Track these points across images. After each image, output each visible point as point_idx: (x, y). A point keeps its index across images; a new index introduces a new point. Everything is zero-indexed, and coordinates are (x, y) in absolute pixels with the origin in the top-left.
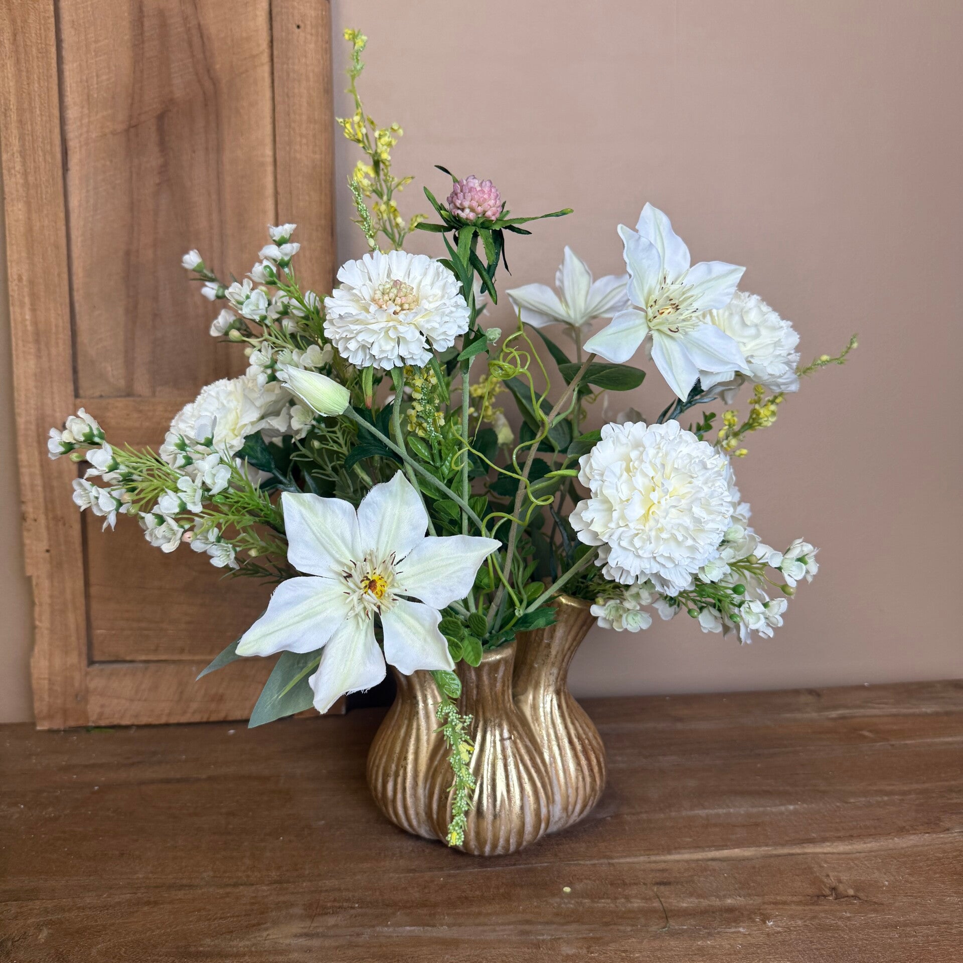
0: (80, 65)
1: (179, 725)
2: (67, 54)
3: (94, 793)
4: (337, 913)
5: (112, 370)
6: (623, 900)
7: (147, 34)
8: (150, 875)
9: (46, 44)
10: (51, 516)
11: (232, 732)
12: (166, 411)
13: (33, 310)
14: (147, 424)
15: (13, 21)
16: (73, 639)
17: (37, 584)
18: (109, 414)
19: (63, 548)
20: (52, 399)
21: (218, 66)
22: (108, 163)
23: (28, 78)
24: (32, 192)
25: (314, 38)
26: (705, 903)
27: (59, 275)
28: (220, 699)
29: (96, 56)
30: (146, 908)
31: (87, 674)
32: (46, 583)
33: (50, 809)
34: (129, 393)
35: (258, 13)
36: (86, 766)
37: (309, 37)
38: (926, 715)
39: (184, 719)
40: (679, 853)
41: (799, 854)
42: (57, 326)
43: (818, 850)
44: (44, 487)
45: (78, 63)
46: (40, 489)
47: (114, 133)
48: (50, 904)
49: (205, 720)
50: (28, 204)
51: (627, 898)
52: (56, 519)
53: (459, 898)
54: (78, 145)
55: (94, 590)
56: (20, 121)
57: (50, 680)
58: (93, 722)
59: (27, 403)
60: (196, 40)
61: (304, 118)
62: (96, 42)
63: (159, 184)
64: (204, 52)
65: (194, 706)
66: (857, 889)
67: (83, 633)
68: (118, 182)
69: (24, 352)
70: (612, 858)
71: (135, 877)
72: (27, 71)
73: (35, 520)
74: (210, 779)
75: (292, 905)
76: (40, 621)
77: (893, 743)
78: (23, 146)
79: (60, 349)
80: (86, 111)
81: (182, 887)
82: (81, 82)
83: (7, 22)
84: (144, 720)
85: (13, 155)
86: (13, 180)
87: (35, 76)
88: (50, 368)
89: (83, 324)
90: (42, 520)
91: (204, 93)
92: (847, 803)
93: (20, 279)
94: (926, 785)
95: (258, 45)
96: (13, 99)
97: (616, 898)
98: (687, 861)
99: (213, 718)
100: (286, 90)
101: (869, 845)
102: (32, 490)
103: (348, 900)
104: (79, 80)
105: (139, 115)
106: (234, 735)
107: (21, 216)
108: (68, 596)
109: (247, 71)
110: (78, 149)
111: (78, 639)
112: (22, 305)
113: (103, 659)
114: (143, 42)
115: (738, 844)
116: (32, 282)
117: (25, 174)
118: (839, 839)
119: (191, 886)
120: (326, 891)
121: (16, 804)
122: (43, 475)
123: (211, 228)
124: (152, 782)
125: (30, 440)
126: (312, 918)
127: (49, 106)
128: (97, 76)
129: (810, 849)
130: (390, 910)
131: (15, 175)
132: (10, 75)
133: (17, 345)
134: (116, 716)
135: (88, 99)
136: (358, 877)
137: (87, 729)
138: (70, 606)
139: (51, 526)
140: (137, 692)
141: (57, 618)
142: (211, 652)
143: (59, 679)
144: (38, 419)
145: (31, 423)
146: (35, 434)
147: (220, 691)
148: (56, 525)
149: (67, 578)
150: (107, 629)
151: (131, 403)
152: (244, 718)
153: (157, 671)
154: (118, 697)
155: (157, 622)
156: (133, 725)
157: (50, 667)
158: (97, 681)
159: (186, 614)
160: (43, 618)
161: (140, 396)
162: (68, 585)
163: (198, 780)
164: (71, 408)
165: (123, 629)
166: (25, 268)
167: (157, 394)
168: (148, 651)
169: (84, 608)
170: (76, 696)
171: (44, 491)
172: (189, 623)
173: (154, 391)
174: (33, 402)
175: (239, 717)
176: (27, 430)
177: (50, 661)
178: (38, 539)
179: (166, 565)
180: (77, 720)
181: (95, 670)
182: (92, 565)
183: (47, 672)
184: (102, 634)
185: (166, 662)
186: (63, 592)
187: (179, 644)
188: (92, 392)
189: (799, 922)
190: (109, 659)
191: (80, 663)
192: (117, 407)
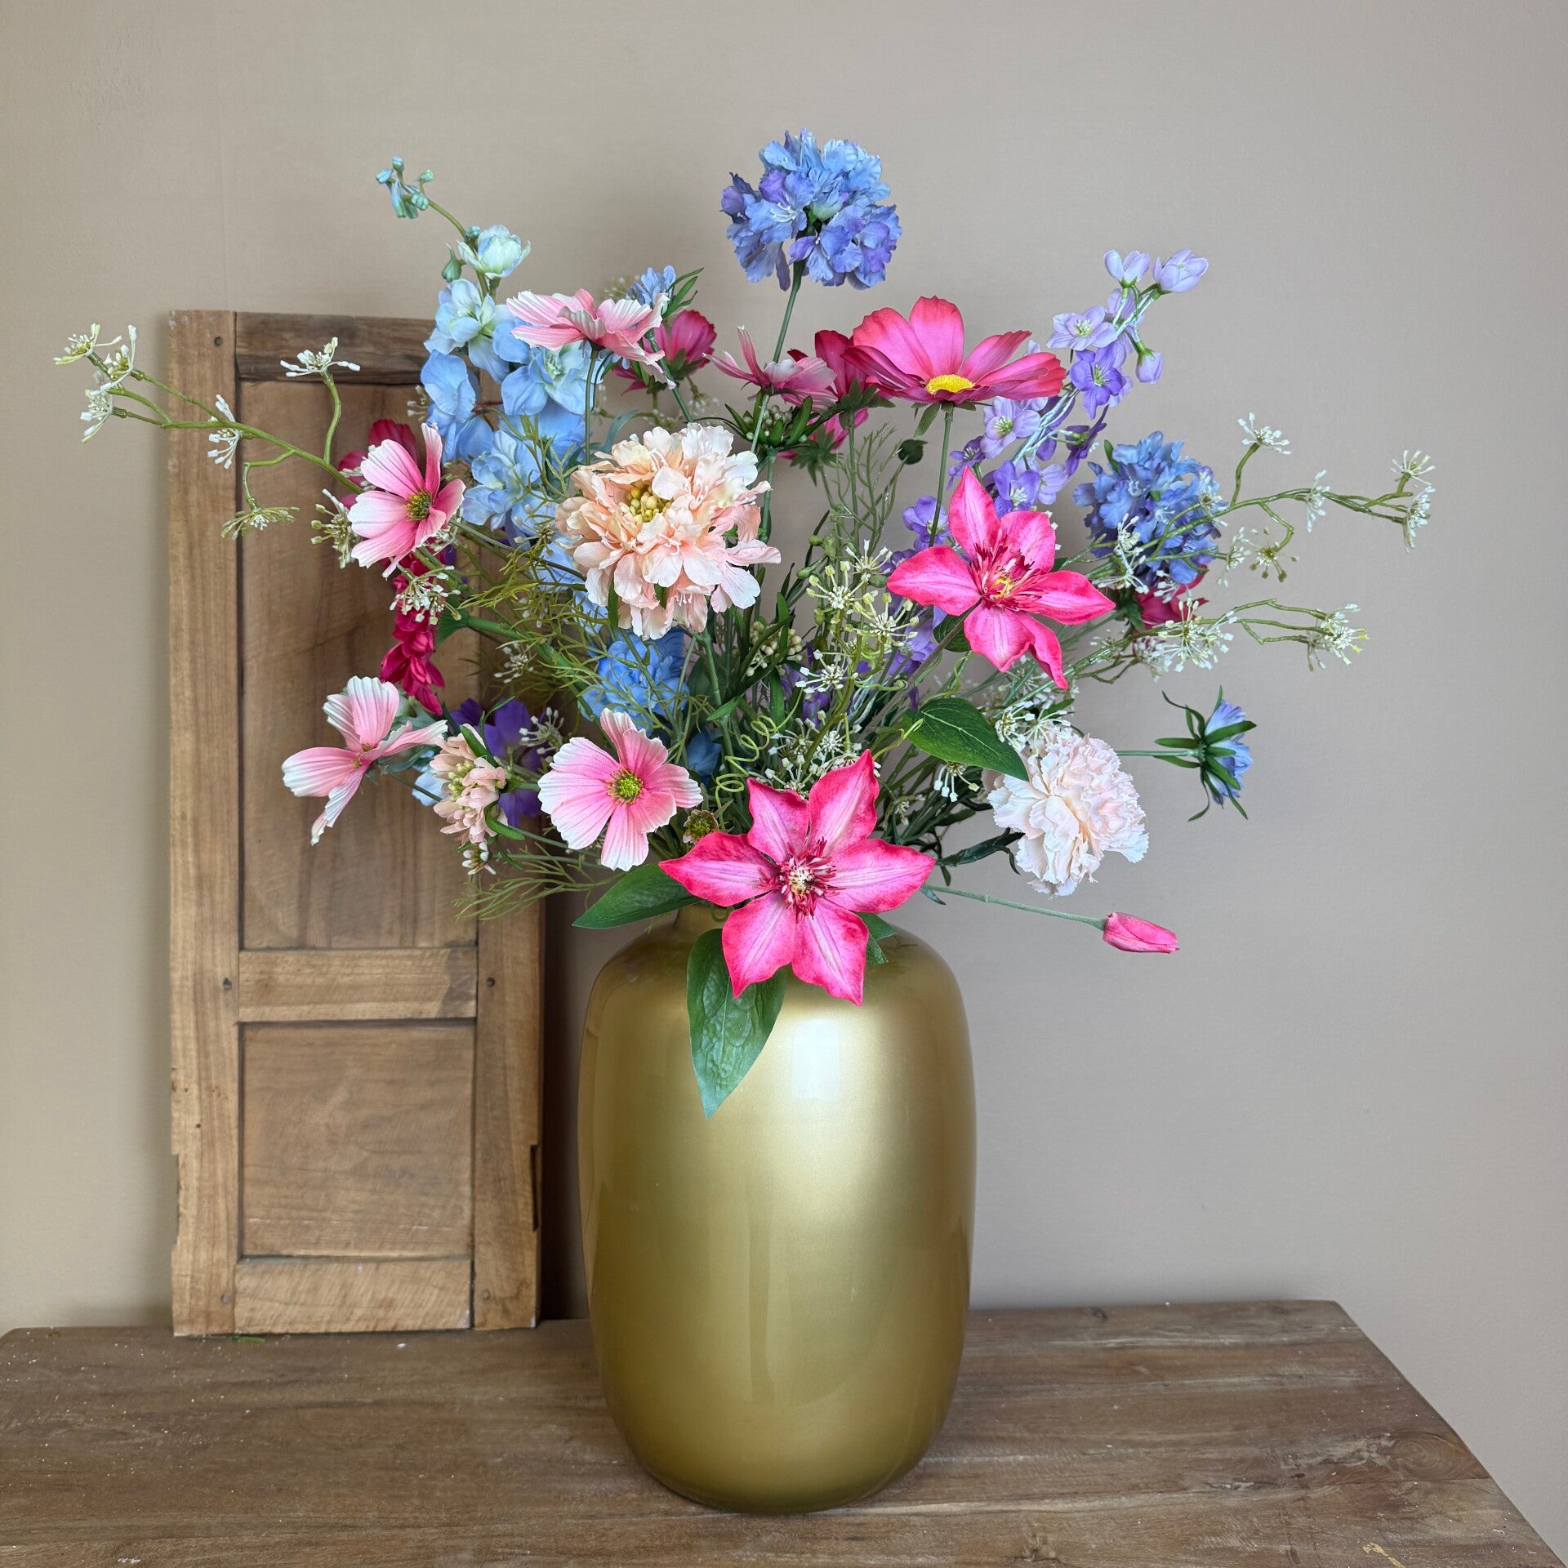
0: (262, 578)
1: (340, 1334)
2: (248, 569)
3: (246, 1417)
4: (507, 1559)
5: (284, 918)
6: (809, 1555)
8: (311, 1514)
10: (204, 1085)
11: (402, 1345)
12: (342, 966)
13: (197, 851)
14: (320, 980)
15: (190, 535)
16: (223, 1229)
17: (184, 1165)
18: (279, 970)
19: (216, 1123)
20: (213, 951)
22: (289, 685)
23: (204, 596)
24: (202, 719)
26: (894, 1561)
27: (228, 813)
28: (389, 1304)
30: (307, 1549)
31: (235, 1271)
32: (195, 1164)
33: (198, 1436)
34: (301, 946)
36: (235, 1384)
38: (1224, 1347)
39: (347, 1328)
40: (883, 1506)
41: (1012, 1511)
42: (223, 869)
43: (1035, 1507)
44: (198, 1052)
45: (259, 576)
46: (194, 1054)
47: (297, 652)
48: (207, 1543)
49: (370, 1330)
50: (197, 733)
52: (210, 1089)
53: (636, 1547)
54: (255, 665)
55: (249, 1172)
56: (193, 643)
57: (192, 1277)
58: (239, 1328)
59: (184, 956)
65: (358, 1312)
66: (1059, 1551)
67: (234, 1221)
69: (184, 899)
71: (295, 1515)
72: (203, 588)
73: (186, 1090)
74: (376, 1403)
75: (461, 1549)
76: (186, 1207)
77: (1167, 1382)
78: (194, 669)
79: (225, 896)
80: (266, 627)
81: (345, 1527)
82: (262, 595)
83: (182, 535)
84: (300, 1328)
85: (182, 679)
86: (181, 707)
87: (212, 594)
88: (213, 917)
89: (253, 864)
90: (194, 1090)
92: (1084, 1454)
93: (184, 817)
94: (1183, 1436)
96: (185, 619)
98: (888, 1515)
99: (380, 1328)
101: (1092, 1504)
102: (185, 1056)
103: (519, 1547)
104: (260, 594)
105: (327, 631)
106: (404, 1348)
107: (189, 747)
108: (220, 1179)
110: (255, 670)
111: (228, 1229)
112: (184, 845)
113: (255, 1253)
115: (950, 1498)
116: (196, 821)
117: (195, 701)
118: (1062, 1496)
119: (354, 1527)
120: (498, 1536)
121: (158, 1429)
122: (198, 1039)
124: (311, 1405)
125: (185, 998)
127: (226, 625)
128: (281, 590)
129: (1026, 1506)
130: (562, 1559)
131: (184, 702)
133: (176, 890)
134: (268, 1322)
135: (269, 615)
136: (533, 1522)
137: (232, 1336)
138: (221, 1190)
139: (203, 1097)
140: (293, 1293)
141: (206, 1205)
142: (380, 1248)
143: (204, 1276)
144: (195, 975)
145: (187, 979)
146: (191, 992)
147: (390, 1295)
148: (210, 1096)
149: (218, 1157)
150: (262, 1218)
151: (303, 956)
152: (416, 1328)
153: (317, 1270)
154: (271, 1300)
155: (320, 1211)
156: (286, 1334)
157: (194, 1262)
158: (247, 1281)
159: (354, 1202)
160: (189, 1204)
161: (314, 948)
162: (220, 1166)
163: (363, 1404)
164: (234, 962)
165: (280, 1218)
166: (189, 803)
167: (334, 945)
168: (307, 1244)
169: (236, 1193)
170: (222, 1298)
171: (199, 1057)
172: (356, 1212)
173: (330, 942)
174: (190, 955)
175: (410, 1328)
176: (182, 986)
177: (194, 1255)
178: (188, 1112)
179: (332, 1143)
180: (222, 1326)
181: (246, 1267)
182: (247, 1142)
183: (190, 1267)
184: (255, 1223)
185: (328, 1258)
186: (214, 1174)
187: (344, 1237)
188: (258, 942)
190: (262, 1253)
191: (228, 1257)
192: (287, 961)
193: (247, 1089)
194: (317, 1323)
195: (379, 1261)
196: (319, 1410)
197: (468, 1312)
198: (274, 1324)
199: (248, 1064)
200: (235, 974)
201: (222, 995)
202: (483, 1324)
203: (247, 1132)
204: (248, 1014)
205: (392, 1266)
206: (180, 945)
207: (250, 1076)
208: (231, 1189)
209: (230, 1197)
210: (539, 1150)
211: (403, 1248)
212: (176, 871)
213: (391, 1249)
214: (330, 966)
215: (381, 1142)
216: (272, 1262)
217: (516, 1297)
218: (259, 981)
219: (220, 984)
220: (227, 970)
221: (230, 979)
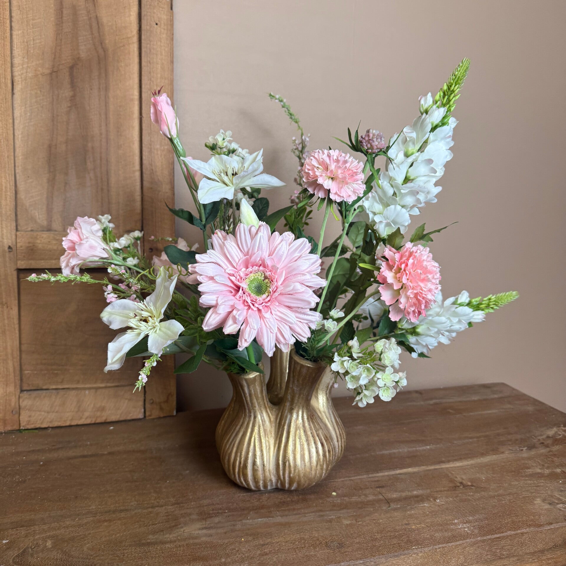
0: (23, 32)
1: (77, 425)
2: (15, 25)
3: (41, 466)
4: (218, 516)
5: (39, 215)
6: (364, 496)
7: (64, 18)
8: (99, 507)
9: (3, 18)
11: (112, 428)
16: (12, 376)
18: (38, 241)
19: (6, 322)
20: (2, 231)
21: (107, 41)
22: (39, 92)
25: (165, 32)
26: (404, 494)
28: (103, 409)
29: (33, 28)
30: (106, 524)
31: (19, 397)
33: (18, 477)
34: (50, 229)
35: (132, 13)
36: (29, 452)
37: (163, 30)
38: (474, 401)
39: (80, 422)
40: (382, 472)
41: (439, 468)
42: (6, 187)
43: (448, 466)
45: (22, 31)
47: (43, 74)
48: (46, 527)
49: (93, 422)
51: (366, 495)
53: (280, 502)
54: (20, 80)
55: (24, 347)
58: (23, 426)
60: (94, 25)
61: (159, 76)
62: (33, 20)
63: (69, 107)
64: (99, 32)
65: (87, 414)
66: (471, 482)
67: (18, 372)
68: (45, 103)
70: (350, 477)
71: (91, 508)
74: (110, 453)
75: (190, 514)
77: (464, 414)
79: (8, 202)
80: (26, 60)
81: (121, 511)
82: (23, 42)
84: (56, 424)
89: (21, 187)
91: (98, 56)
92: (453, 443)
94: (487, 433)
95: (132, 32)
97: (360, 496)
98: (388, 476)
99: (98, 421)
100: (149, 59)
101: (470, 462)
103: (220, 509)
104: (22, 41)
105: (59, 65)
106: (113, 429)
108: (9, 351)
109: (124, 46)
110: (20, 82)
111: (15, 376)
113: (28, 389)
114: (62, 23)
115: (410, 466)
118: (456, 460)
119: (127, 510)
120: (206, 506)
123: (101, 134)
124: (75, 457)
126: (205, 519)
127: (4, 55)
128: (33, 40)
129: (444, 466)
130: (245, 512)
134: (38, 422)
135: (27, 53)
137: (20, 431)
138: (10, 356)
140: (52, 407)
141: (2, 365)
142: (95, 384)
143: (2, 401)
147: (103, 405)
148: (2, 308)
149: (8, 339)
150: (32, 371)
151: (51, 235)
152: (117, 420)
153: (64, 394)
154: (40, 411)
155: (63, 366)
156: (49, 427)
158: (27, 401)
159: (81, 360)
161: (56, 231)
162: (9, 344)
163: (103, 455)
164: (14, 237)
165: (42, 370)
168: (57, 383)
169: (19, 358)
170: (12, 412)
172: (83, 365)
173: (65, 228)
175: (114, 420)
179: (69, 331)
180: (13, 426)
181: (25, 395)
182: (23, 332)
184: (28, 373)
185: (68, 389)
186: (5, 348)
187: (76, 378)
188: (26, 227)
189: (451, 499)
190: (33, 388)
191: (15, 391)
192: (43, 237)
193: (22, 303)
194: (65, 421)
195: (97, 389)
196: (81, 459)
197: (143, 410)
198: (42, 423)
200: (14, 243)
201: (7, 255)
202: (150, 416)
203: (22, 327)
204: (22, 264)
205: (103, 391)
207: (23, 298)
208: (15, 356)
209: (15, 360)
211: (107, 382)
213: (100, 384)
215: (95, 329)
217: (167, 401)
218: (28, 247)
219: (6, 249)
220: (10, 241)
221: (12, 246)
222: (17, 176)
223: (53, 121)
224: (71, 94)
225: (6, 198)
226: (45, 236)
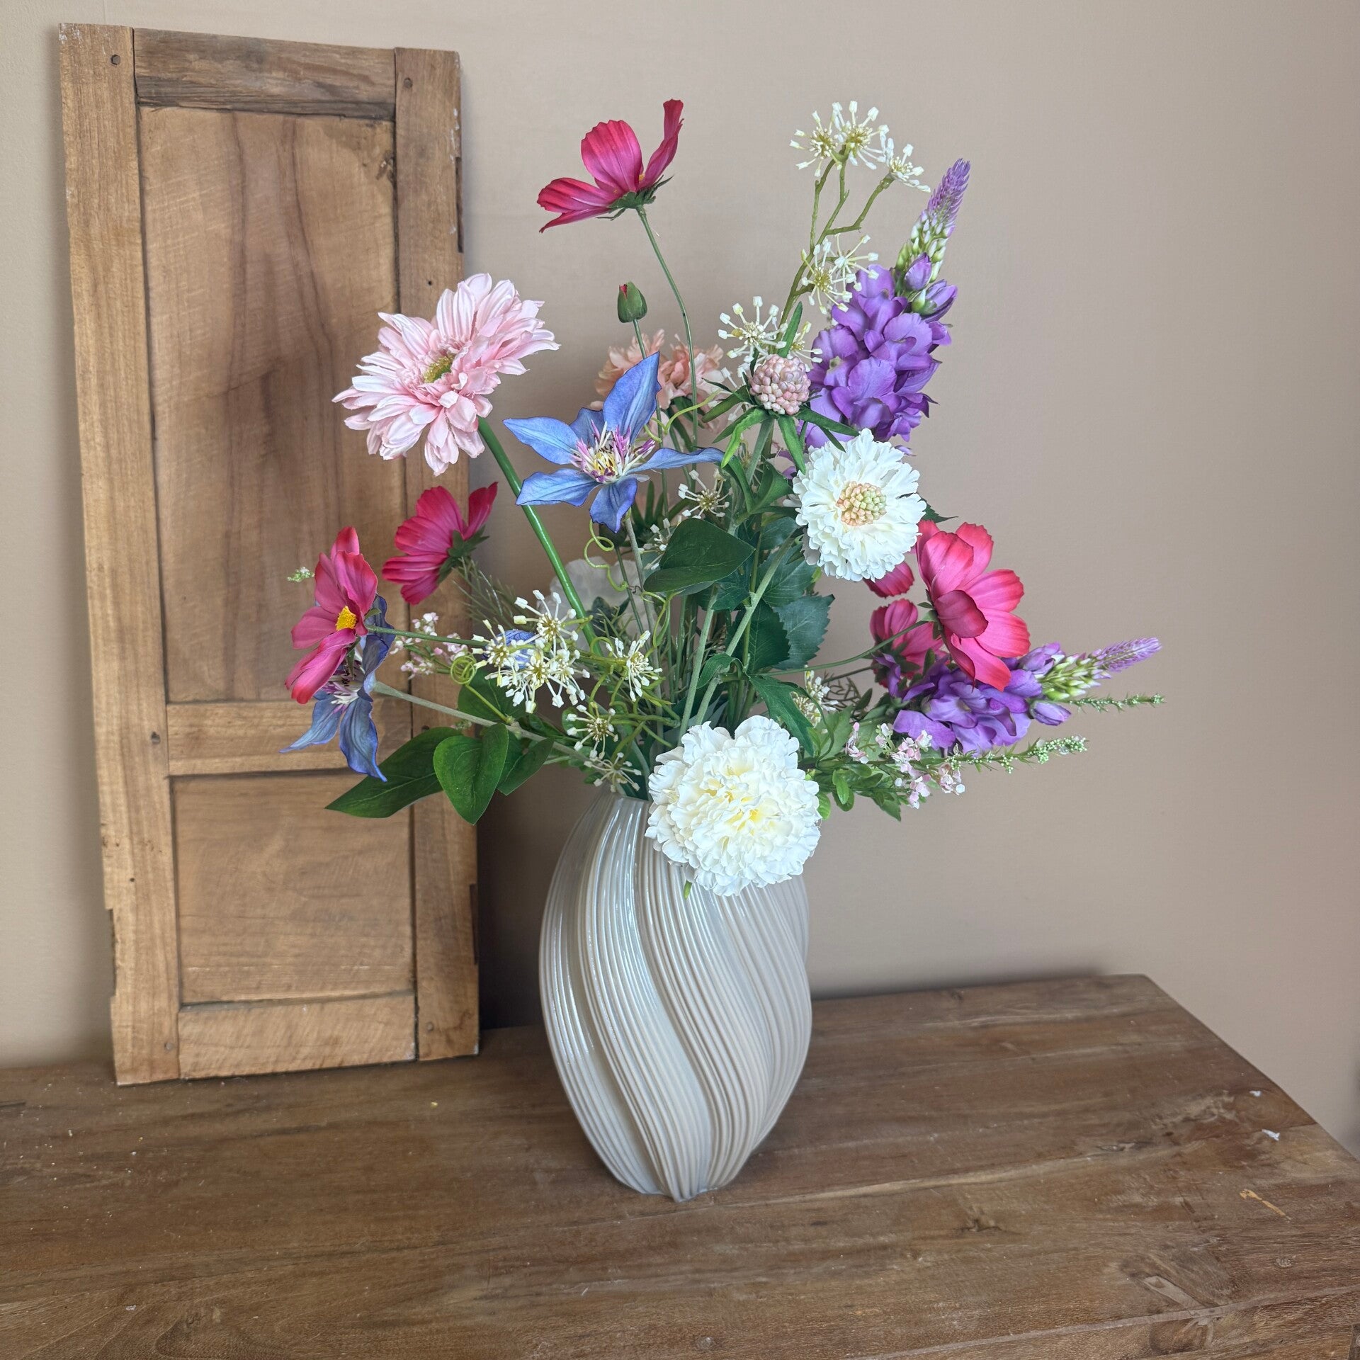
0: (171, 318)
1: (288, 1074)
2: (156, 305)
4: (511, 1273)
5: (209, 670)
6: (784, 1243)
7: (250, 283)
9: (133, 296)
10: (136, 840)
12: (274, 717)
13: (117, 604)
14: (252, 732)
15: (93, 270)
16: (163, 979)
17: (119, 919)
18: (209, 722)
19: (150, 876)
20: (139, 705)
21: (334, 321)
22: (203, 431)
23: (111, 336)
24: (115, 467)
26: (860, 1241)
27: (147, 563)
28: (336, 1042)
29: (189, 307)
31: (177, 1020)
32: (130, 917)
34: (229, 698)
35: (382, 261)
39: (293, 1067)
40: (833, 1190)
42: (144, 622)
43: (963, 1180)
44: (129, 806)
45: (168, 315)
46: (123, 809)
47: (210, 396)
49: (317, 1067)
50: (111, 481)
51: (787, 1240)
52: (142, 842)
54: (167, 410)
55: (185, 922)
56: (101, 386)
57: (134, 1027)
58: (186, 1074)
59: (109, 710)
60: (308, 290)
62: (189, 291)
63: (263, 456)
64: (318, 305)
65: (305, 1051)
66: (998, 1220)
67: (174, 972)
68: (215, 452)
69: (105, 652)
71: (290, 1246)
72: (111, 327)
73: (118, 845)
74: (332, 1126)
75: (463, 1267)
76: (123, 960)
78: (104, 413)
79: (149, 648)
80: (177, 370)
82: (172, 336)
83: (85, 270)
84: (246, 1070)
85: (92, 424)
86: (92, 453)
87: (120, 334)
88: (137, 671)
89: (174, 616)
90: (126, 844)
91: (318, 351)
92: (988, 1128)
93: (101, 568)
95: (382, 298)
96: (92, 360)
97: (778, 1241)
98: (840, 1199)
99: (328, 1064)
101: (1009, 1173)
102: (114, 811)
103: (518, 1259)
104: (169, 335)
105: (241, 375)
107: (103, 496)
108: (157, 931)
109: (368, 327)
110: (167, 415)
111: (168, 979)
112: (103, 597)
113: (195, 1000)
114: (245, 292)
116: (114, 572)
117: (107, 447)
118: (981, 1168)
122: (127, 793)
125: (111, 752)
127: (136, 367)
128: (191, 330)
131: (95, 448)
132: (89, 332)
133: (96, 644)
134: (214, 1066)
135: (180, 357)
137: (179, 1082)
138: (158, 941)
139: (136, 851)
140: (238, 1038)
141: (144, 957)
142: (322, 989)
143: (145, 1026)
144: (121, 729)
145: (113, 734)
146: (117, 746)
147: (336, 1033)
148: (143, 850)
149: (155, 910)
150: (201, 967)
151: (232, 708)
152: (363, 1063)
153: (262, 1014)
154: (216, 1045)
155: (259, 957)
156: (233, 1076)
157: (134, 1013)
158: (191, 1027)
159: (294, 946)
160: (126, 957)
161: (242, 700)
162: (156, 919)
163: (318, 1128)
164: (162, 715)
165: (219, 966)
166: (106, 555)
167: (263, 697)
168: (248, 990)
169: (175, 944)
170: (166, 1046)
171: (129, 811)
172: (296, 956)
173: (259, 694)
174: (115, 710)
175: (356, 1062)
176: (108, 741)
177: (134, 1006)
178: (120, 866)
179: (270, 890)
180: (166, 1072)
181: (187, 1015)
182: (182, 893)
183: (131, 1018)
184: (194, 972)
185: (271, 1002)
186: (150, 925)
187: (286, 980)
188: (184, 695)
189: (946, 1257)
190: (202, 1000)
191: (169, 1006)
192: (217, 714)
193: (180, 840)
194: (263, 1064)
195: (324, 1001)
197: (413, 1044)
198: (220, 1068)
199: (180, 816)
200: (163, 727)
201: (150, 750)
202: (427, 1055)
203: (182, 883)
204: (178, 768)
205: (337, 1005)
206: (104, 700)
207: (181, 827)
208: (169, 940)
209: (168, 948)
210: (477, 888)
211: (345, 988)
212: (95, 625)
213: (332, 990)
214: (262, 717)
215: (319, 888)
216: (216, 1007)
217: (459, 1027)
218: (189, 734)
219: (148, 738)
220: (154, 724)
221: (158, 733)
222: (167, 596)
223: (232, 485)
224: (266, 429)
225: (145, 641)
226: (221, 711)
